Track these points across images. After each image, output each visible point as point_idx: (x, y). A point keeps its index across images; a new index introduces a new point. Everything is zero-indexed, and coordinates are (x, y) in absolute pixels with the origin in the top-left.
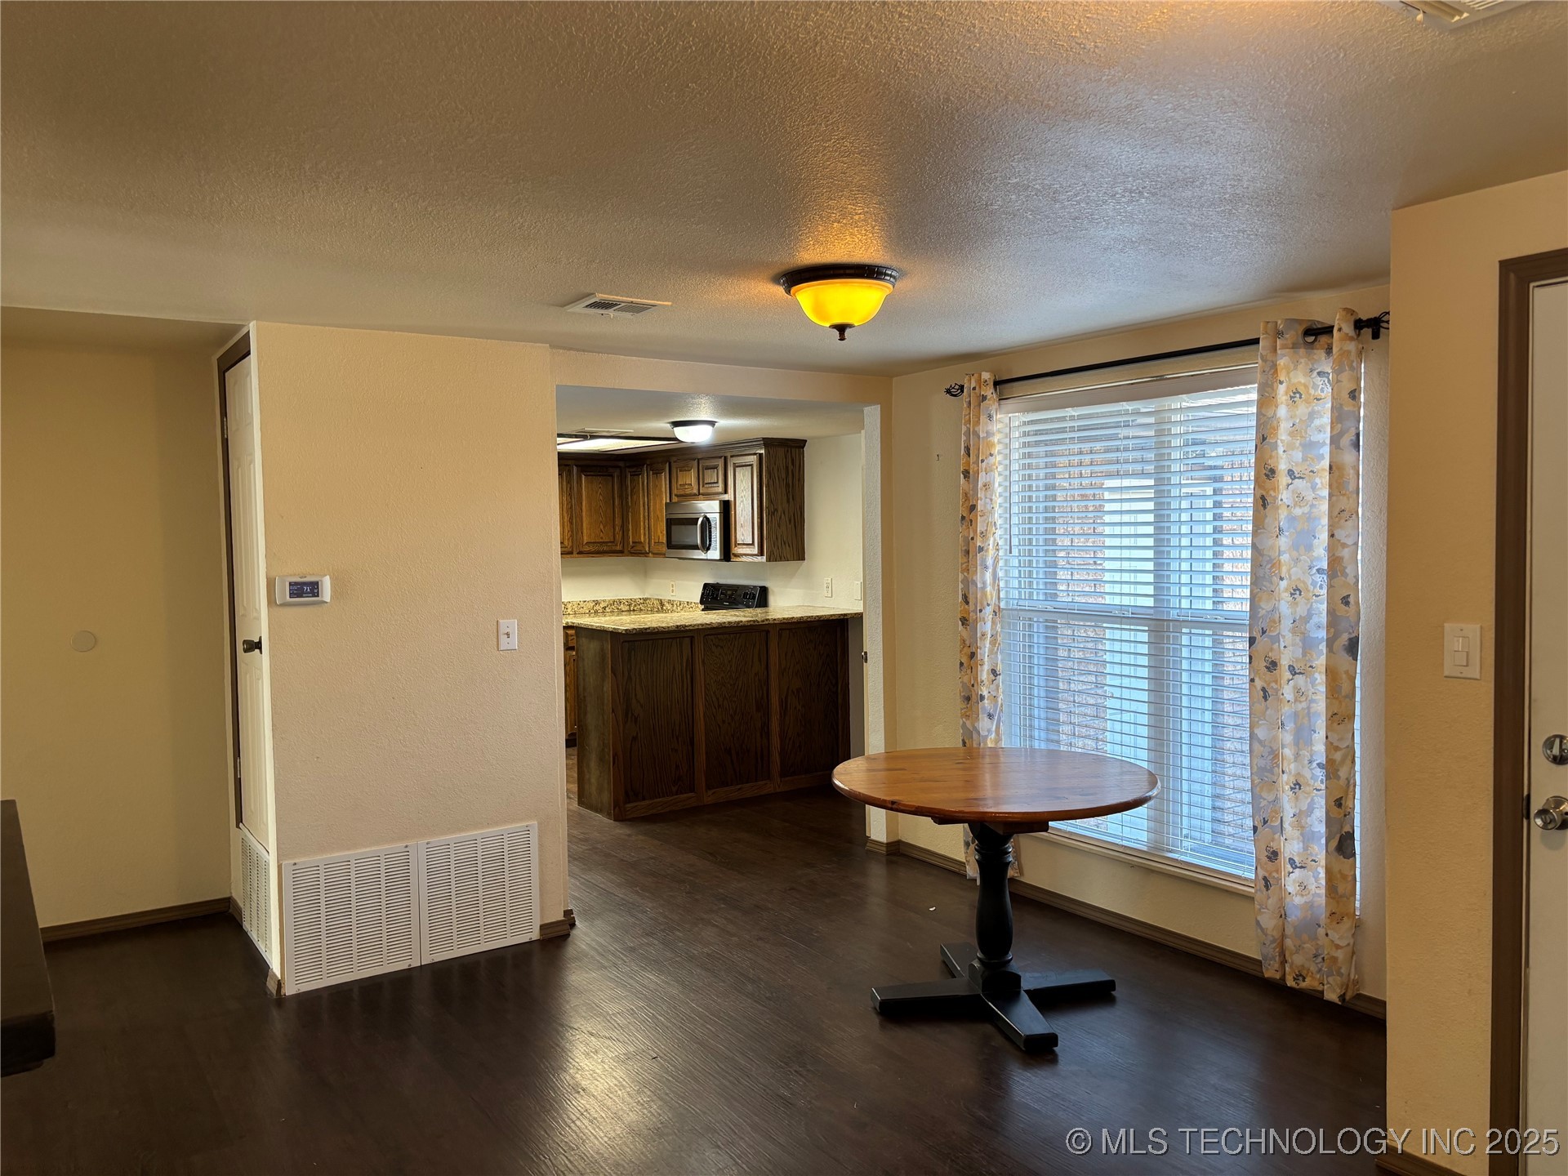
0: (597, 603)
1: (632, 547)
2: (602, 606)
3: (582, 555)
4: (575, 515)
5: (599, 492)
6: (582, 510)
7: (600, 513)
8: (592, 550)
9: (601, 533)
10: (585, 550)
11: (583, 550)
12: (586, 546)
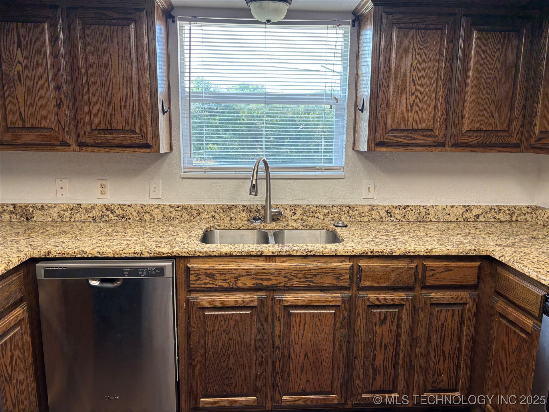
3: (457, 149)
4: (453, 91)
5: (496, 56)
6: (465, 82)
7: (494, 88)
8: (474, 142)
9: (491, 117)
10: (464, 141)
11: (461, 141)
12: (466, 137)
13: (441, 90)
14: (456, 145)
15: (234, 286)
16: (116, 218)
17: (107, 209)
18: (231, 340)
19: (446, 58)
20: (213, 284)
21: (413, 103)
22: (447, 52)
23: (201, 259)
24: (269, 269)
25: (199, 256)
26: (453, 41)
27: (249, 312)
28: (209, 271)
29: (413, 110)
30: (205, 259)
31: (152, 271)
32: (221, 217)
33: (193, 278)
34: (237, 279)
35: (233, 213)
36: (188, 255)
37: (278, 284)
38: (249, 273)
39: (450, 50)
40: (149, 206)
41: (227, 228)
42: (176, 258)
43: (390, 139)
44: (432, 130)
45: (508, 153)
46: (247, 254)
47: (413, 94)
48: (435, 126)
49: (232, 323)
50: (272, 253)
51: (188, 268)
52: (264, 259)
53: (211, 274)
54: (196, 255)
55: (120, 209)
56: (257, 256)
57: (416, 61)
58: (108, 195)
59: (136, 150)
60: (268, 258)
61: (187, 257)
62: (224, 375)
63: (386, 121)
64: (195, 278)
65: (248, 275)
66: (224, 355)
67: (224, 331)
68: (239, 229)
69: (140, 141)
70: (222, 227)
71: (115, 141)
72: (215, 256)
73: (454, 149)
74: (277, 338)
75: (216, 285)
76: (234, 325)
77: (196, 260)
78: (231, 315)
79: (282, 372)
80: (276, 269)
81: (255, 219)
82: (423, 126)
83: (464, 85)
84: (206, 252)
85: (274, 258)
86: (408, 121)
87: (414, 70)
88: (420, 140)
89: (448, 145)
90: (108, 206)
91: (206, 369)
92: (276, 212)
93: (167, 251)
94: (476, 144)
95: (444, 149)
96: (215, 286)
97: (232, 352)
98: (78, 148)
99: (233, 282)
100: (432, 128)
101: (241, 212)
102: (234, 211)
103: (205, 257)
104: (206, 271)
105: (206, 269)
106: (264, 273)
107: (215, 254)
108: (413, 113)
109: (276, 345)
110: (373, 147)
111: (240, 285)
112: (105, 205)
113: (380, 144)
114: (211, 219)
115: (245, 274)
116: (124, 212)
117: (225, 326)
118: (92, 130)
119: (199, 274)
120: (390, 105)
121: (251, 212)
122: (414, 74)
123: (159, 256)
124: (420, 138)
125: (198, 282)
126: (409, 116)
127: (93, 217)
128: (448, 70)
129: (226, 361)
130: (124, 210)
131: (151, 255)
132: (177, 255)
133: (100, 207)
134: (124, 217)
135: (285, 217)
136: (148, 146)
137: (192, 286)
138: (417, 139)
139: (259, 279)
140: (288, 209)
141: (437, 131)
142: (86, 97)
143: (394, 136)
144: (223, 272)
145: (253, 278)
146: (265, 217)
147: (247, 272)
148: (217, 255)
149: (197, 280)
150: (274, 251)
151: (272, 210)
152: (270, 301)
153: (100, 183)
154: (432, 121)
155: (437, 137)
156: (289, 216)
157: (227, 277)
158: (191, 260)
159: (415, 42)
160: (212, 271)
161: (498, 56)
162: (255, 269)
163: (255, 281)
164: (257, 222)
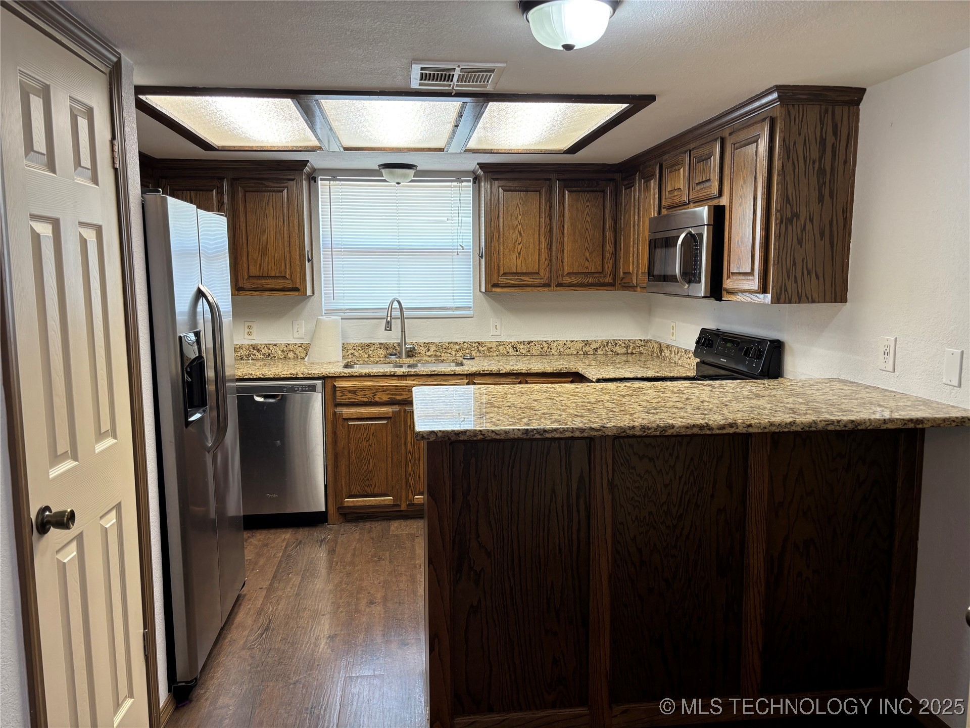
0: (587, 343)
1: (622, 280)
2: (594, 346)
3: (562, 288)
4: (554, 240)
5: (586, 212)
6: (563, 234)
7: (587, 238)
8: (575, 282)
9: (586, 261)
10: (565, 282)
11: (563, 282)
12: (567, 278)
13: (542, 239)
14: (559, 285)
15: (372, 400)
16: (262, 356)
17: (254, 349)
18: (371, 446)
19: (545, 214)
20: (355, 399)
21: (520, 252)
22: (545, 209)
23: (345, 379)
24: (401, 386)
25: (343, 376)
26: (550, 200)
27: (385, 422)
28: (352, 388)
29: (521, 257)
30: (349, 379)
31: (305, 387)
32: (360, 354)
33: (338, 393)
34: (374, 394)
35: (371, 350)
36: (334, 375)
37: (408, 398)
38: (384, 390)
39: (548, 208)
40: (293, 345)
41: (365, 363)
42: (324, 378)
43: (503, 282)
44: (538, 273)
45: (605, 291)
46: (383, 374)
47: (519, 244)
48: (541, 270)
49: (372, 431)
50: (403, 373)
51: (335, 385)
52: (396, 378)
53: (353, 391)
54: (341, 375)
55: (266, 348)
56: (391, 376)
57: (520, 217)
58: (254, 336)
59: (286, 293)
60: (400, 378)
61: (334, 377)
62: (365, 477)
63: (499, 266)
64: (341, 394)
65: (384, 391)
66: (365, 459)
67: (365, 438)
68: (376, 363)
69: (290, 286)
70: (361, 362)
71: (269, 286)
72: (356, 376)
73: (558, 288)
74: (409, 444)
75: (358, 400)
76: (373, 433)
77: (341, 379)
78: (370, 425)
79: (414, 474)
80: (406, 386)
81: (391, 355)
82: (530, 270)
83: (561, 235)
84: (349, 373)
85: (405, 378)
86: (517, 266)
87: (519, 224)
88: (528, 281)
89: (553, 285)
90: (255, 345)
91: (349, 472)
92: (410, 348)
93: (318, 372)
94: (576, 284)
95: (550, 289)
96: (356, 400)
97: (371, 456)
98: (237, 292)
99: (371, 397)
100: (537, 272)
101: (379, 349)
102: (372, 349)
103: (349, 376)
104: (349, 388)
105: (349, 387)
106: (397, 389)
107: (356, 374)
108: (521, 259)
109: (408, 450)
110: (490, 288)
111: (377, 399)
112: (252, 345)
113: (496, 285)
114: (350, 356)
115: (380, 390)
116: (270, 351)
117: (365, 435)
118: (250, 277)
119: (344, 390)
120: (501, 253)
121: (388, 349)
122: (520, 227)
123: (311, 376)
124: (527, 280)
125: (343, 397)
126: (518, 261)
127: (241, 356)
128: (548, 223)
129: (366, 465)
130: (269, 349)
131: (305, 376)
132: (325, 375)
133: (248, 347)
134: (269, 355)
135: (420, 353)
136: (297, 290)
137: (337, 400)
138: (525, 281)
139: (392, 394)
140: (423, 346)
141: (542, 273)
142: (245, 250)
143: (506, 279)
144: (363, 389)
145: (388, 394)
146: (400, 353)
147: (382, 389)
148: (358, 375)
149: (342, 396)
150: (405, 371)
151: (407, 346)
152: (403, 414)
153: (247, 324)
154: (537, 266)
155: (542, 279)
156: (423, 352)
157: (367, 392)
158: (337, 379)
159: (518, 201)
160: (354, 388)
161: (588, 212)
162: (389, 386)
163: (390, 396)
164: (393, 357)
